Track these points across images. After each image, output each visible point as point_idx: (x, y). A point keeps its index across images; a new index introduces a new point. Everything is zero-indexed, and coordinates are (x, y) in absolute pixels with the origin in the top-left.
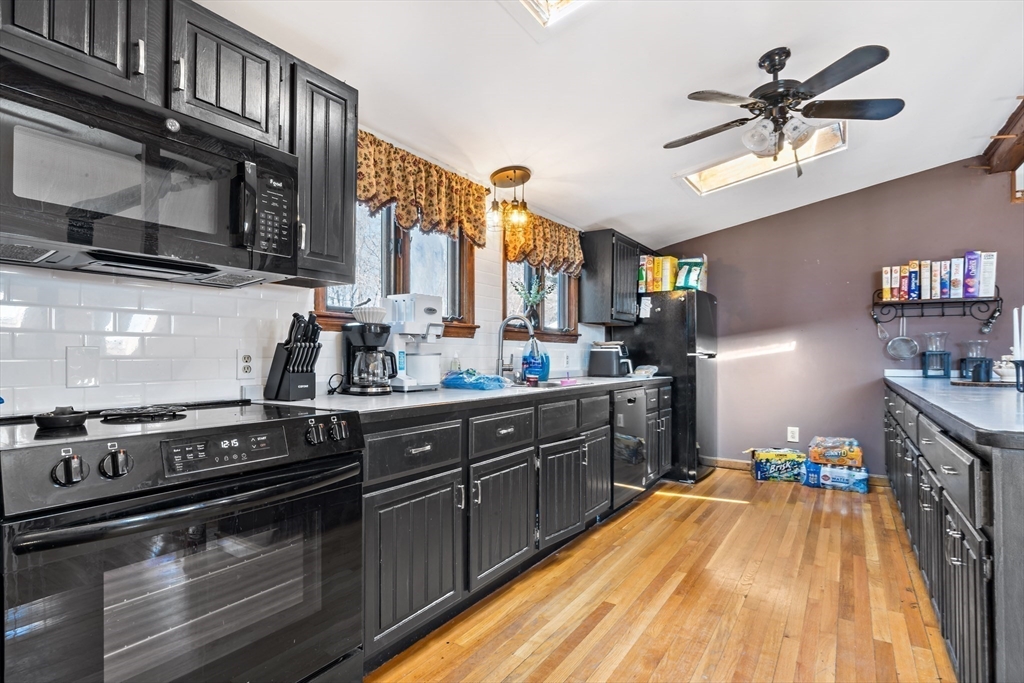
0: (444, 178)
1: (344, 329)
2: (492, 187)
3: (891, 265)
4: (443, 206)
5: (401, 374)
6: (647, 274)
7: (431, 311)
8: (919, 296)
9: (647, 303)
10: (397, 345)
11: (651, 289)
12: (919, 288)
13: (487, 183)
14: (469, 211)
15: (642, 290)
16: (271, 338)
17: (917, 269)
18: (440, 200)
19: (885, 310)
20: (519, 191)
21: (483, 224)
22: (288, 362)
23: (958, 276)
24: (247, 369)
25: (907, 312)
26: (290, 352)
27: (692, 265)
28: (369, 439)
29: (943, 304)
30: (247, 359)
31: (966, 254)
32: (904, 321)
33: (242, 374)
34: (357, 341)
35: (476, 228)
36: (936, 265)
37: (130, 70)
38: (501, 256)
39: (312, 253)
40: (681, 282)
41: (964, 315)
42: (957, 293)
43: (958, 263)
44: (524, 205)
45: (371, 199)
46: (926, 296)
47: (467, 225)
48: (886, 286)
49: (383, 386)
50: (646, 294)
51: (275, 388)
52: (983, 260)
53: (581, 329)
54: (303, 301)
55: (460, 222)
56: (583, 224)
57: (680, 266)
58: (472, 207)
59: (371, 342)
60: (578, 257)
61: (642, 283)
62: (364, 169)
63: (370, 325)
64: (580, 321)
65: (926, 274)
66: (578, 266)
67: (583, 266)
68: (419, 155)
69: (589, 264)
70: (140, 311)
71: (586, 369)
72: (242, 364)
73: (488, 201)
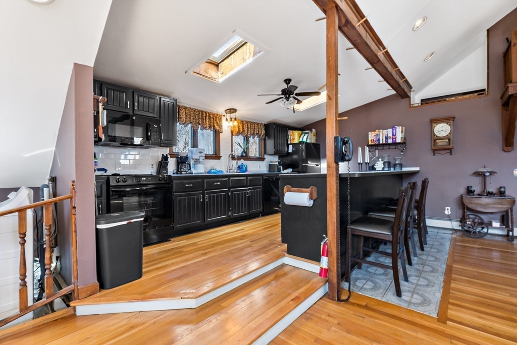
0: (208, 115)
1: (177, 158)
2: (226, 114)
3: (371, 132)
4: (207, 123)
5: (192, 169)
6: (291, 137)
7: (201, 152)
8: (379, 142)
9: (291, 147)
10: (192, 162)
11: (292, 142)
12: (379, 139)
13: (224, 114)
14: (217, 123)
15: (289, 143)
16: (158, 160)
17: (378, 133)
18: (206, 121)
19: (372, 147)
20: (233, 115)
21: (222, 126)
22: (161, 166)
23: (390, 135)
24: (152, 167)
25: (379, 148)
26: (161, 163)
27: (305, 133)
28: (174, 182)
29: (387, 144)
30: (152, 165)
31: (393, 127)
32: (377, 151)
33: (151, 168)
34: (180, 161)
35: (219, 127)
36: (384, 131)
37: (126, 107)
38: (231, 135)
39: (165, 140)
40: (301, 140)
41: (395, 148)
42: (390, 141)
43: (390, 130)
44: (235, 119)
45: (185, 123)
46: (381, 142)
47: (216, 127)
48: (370, 139)
49: (187, 172)
50: (290, 144)
51: (159, 172)
52: (397, 129)
53: (266, 156)
54: (166, 151)
55: (214, 126)
56: (265, 122)
57: (302, 134)
58: (218, 121)
59: (183, 161)
60: (263, 132)
61: (289, 140)
62: (182, 116)
63: (183, 157)
64: (265, 154)
65: (381, 134)
66: (263, 136)
67: (265, 135)
68: (199, 109)
69: (267, 134)
70: (129, 154)
71: (268, 170)
72: (151, 166)
73: (224, 119)
